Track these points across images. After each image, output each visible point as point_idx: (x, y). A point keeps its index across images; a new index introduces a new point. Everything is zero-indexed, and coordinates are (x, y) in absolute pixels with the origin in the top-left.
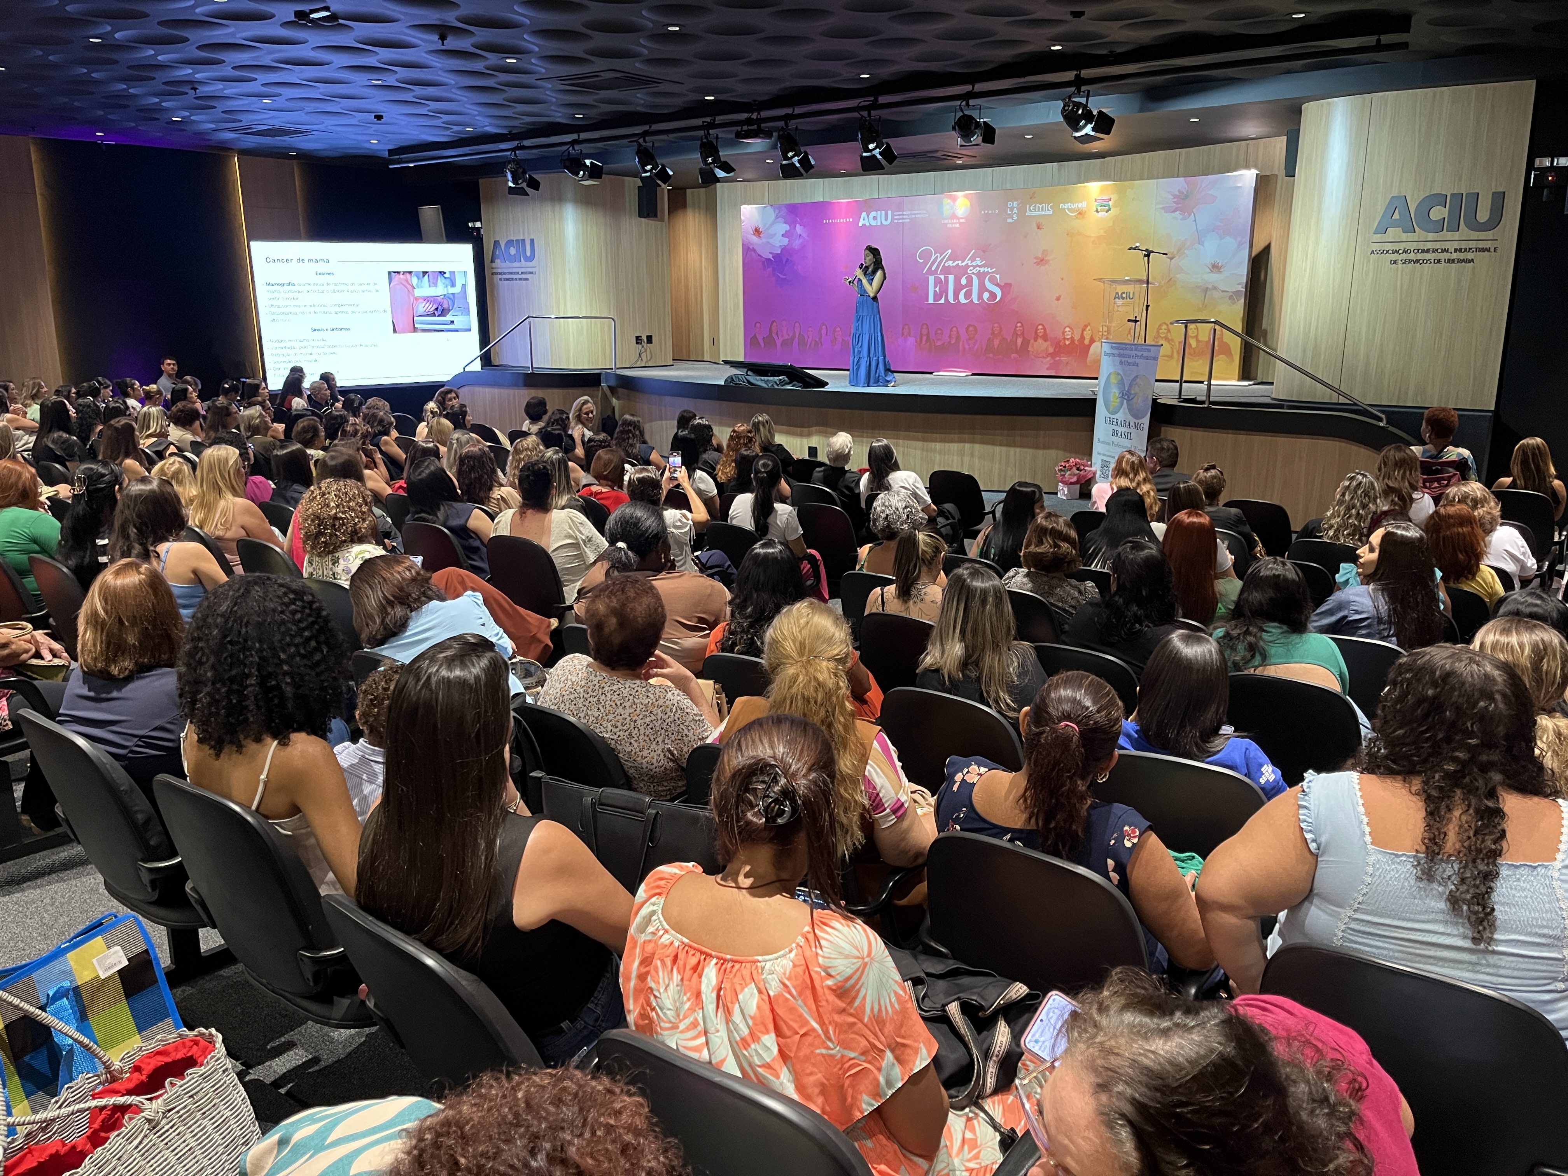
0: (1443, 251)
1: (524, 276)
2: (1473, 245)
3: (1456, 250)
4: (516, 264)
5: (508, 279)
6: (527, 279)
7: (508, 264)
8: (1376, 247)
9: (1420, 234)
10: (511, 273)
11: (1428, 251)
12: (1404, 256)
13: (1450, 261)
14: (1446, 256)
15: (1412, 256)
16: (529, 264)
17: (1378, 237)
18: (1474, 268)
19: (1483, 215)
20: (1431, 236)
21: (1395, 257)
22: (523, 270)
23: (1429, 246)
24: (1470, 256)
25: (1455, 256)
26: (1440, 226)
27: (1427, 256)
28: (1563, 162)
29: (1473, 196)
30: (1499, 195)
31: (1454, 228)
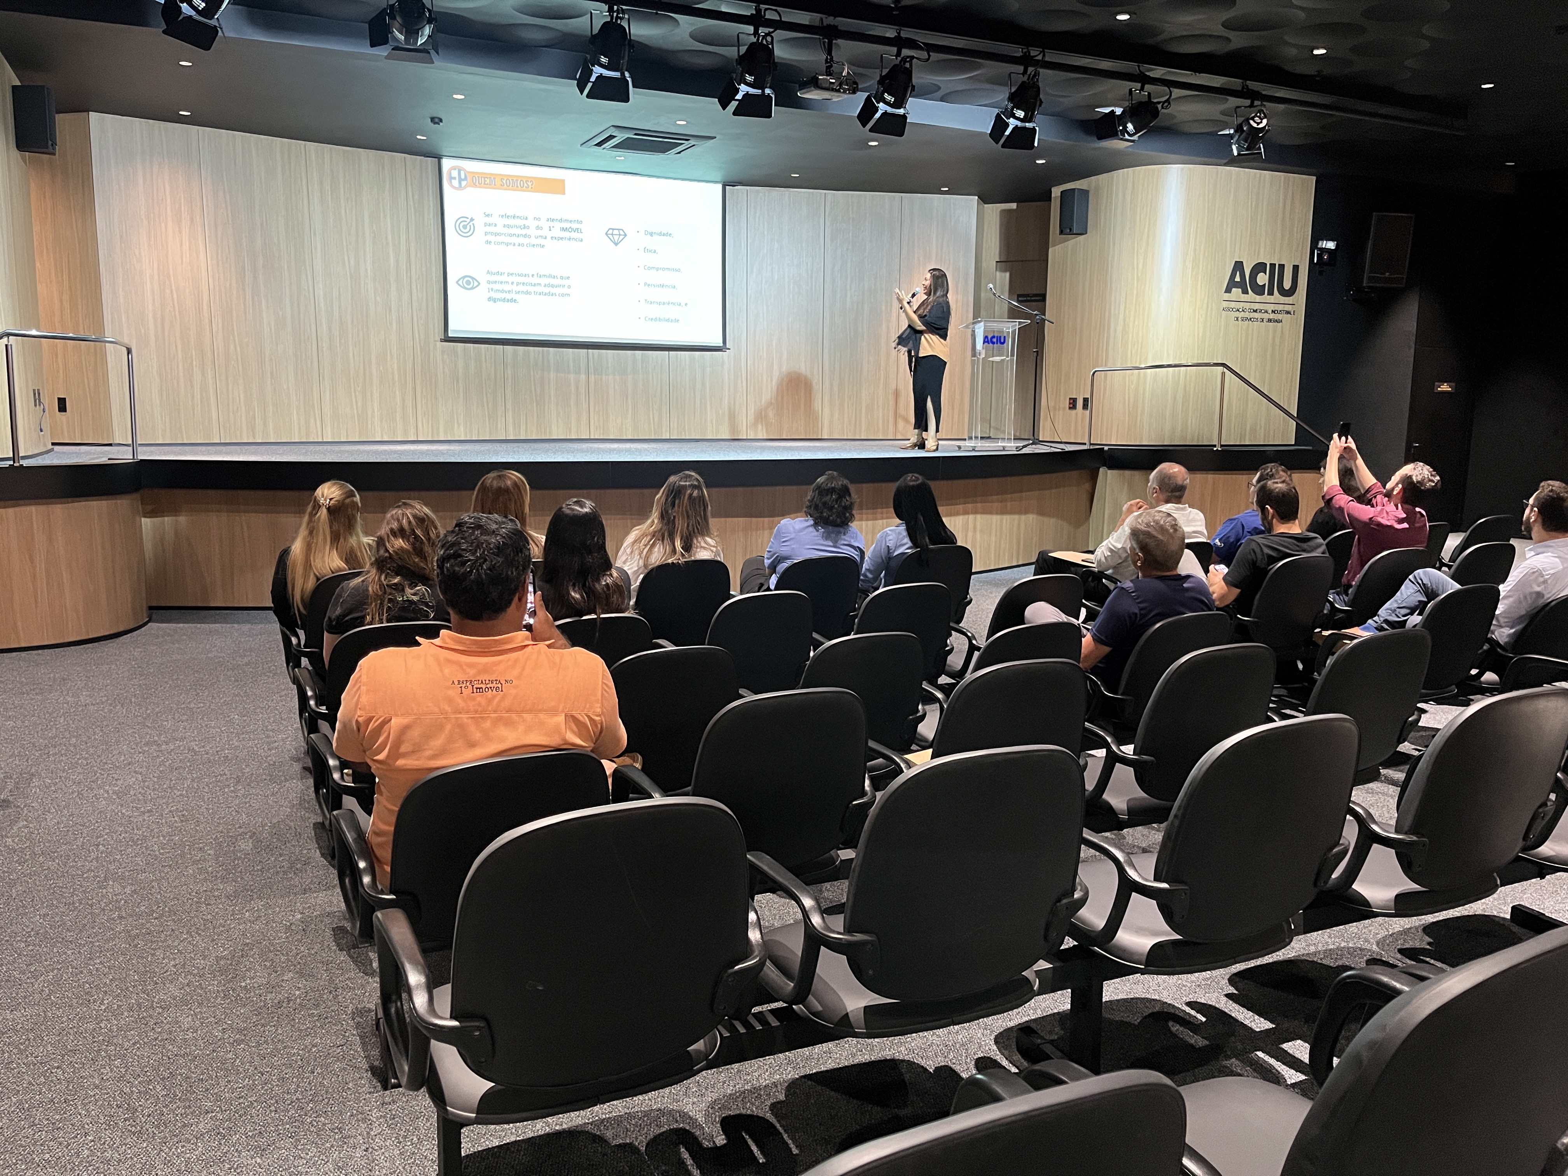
0: (1266, 312)
2: (1281, 307)
3: (1273, 312)
8: (1225, 304)
9: (1251, 296)
11: (1255, 311)
12: (1242, 314)
13: (1270, 320)
14: (1266, 316)
15: (1247, 315)
17: (1227, 296)
18: (1282, 327)
19: (1287, 285)
20: (1258, 298)
21: (1238, 314)
23: (1256, 306)
24: (1279, 317)
25: (1272, 316)
27: (1256, 315)
28: (1331, 245)
29: (1282, 267)
30: (1296, 268)
31: (1271, 293)
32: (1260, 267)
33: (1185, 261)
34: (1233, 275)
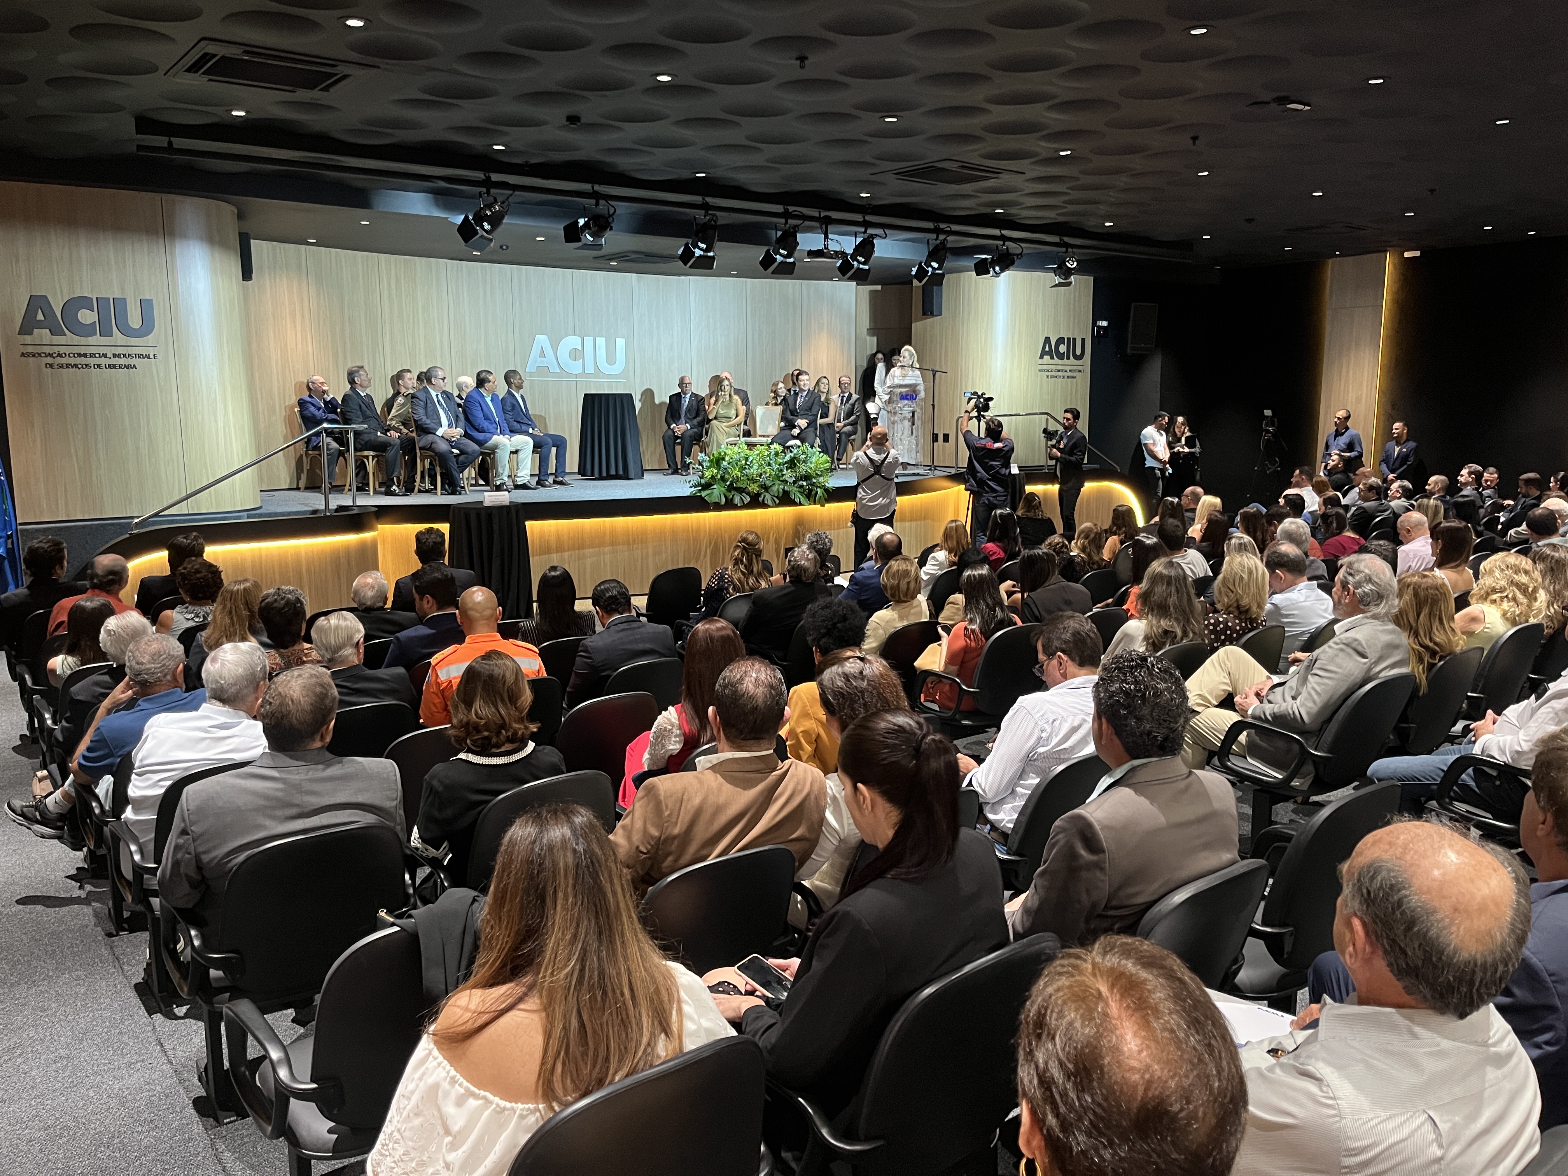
0: (1066, 371)
1: (122, 361)
2: (1075, 368)
3: (1070, 371)
4: (96, 339)
5: (76, 366)
6: (127, 367)
7: (70, 338)
8: (1040, 367)
9: (1056, 360)
10: (85, 355)
11: (1059, 371)
12: (1050, 374)
13: (1068, 377)
14: (1066, 374)
15: (1054, 374)
16: (133, 341)
17: (1040, 361)
18: (1076, 381)
19: (1078, 352)
20: (1060, 362)
21: (1048, 373)
22: (119, 351)
23: (1060, 368)
24: (1075, 374)
25: (1070, 374)
26: (1061, 356)
27: (1060, 374)
28: (1104, 323)
29: (1074, 339)
30: (1083, 340)
31: (1068, 358)
32: (1060, 341)
33: (1013, 338)
34: (1044, 347)
